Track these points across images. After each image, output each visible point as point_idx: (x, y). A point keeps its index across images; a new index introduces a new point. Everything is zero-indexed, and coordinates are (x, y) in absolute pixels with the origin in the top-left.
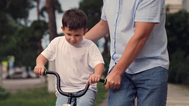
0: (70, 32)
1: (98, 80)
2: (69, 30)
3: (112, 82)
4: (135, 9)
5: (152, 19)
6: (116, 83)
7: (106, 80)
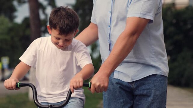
0: (59, 37)
1: (81, 84)
2: (59, 34)
3: (98, 84)
4: (129, 4)
5: (145, 15)
6: (102, 85)
7: (91, 83)
